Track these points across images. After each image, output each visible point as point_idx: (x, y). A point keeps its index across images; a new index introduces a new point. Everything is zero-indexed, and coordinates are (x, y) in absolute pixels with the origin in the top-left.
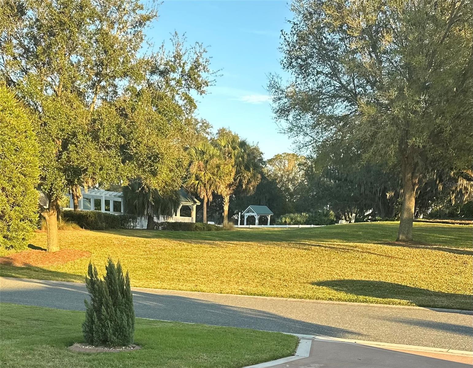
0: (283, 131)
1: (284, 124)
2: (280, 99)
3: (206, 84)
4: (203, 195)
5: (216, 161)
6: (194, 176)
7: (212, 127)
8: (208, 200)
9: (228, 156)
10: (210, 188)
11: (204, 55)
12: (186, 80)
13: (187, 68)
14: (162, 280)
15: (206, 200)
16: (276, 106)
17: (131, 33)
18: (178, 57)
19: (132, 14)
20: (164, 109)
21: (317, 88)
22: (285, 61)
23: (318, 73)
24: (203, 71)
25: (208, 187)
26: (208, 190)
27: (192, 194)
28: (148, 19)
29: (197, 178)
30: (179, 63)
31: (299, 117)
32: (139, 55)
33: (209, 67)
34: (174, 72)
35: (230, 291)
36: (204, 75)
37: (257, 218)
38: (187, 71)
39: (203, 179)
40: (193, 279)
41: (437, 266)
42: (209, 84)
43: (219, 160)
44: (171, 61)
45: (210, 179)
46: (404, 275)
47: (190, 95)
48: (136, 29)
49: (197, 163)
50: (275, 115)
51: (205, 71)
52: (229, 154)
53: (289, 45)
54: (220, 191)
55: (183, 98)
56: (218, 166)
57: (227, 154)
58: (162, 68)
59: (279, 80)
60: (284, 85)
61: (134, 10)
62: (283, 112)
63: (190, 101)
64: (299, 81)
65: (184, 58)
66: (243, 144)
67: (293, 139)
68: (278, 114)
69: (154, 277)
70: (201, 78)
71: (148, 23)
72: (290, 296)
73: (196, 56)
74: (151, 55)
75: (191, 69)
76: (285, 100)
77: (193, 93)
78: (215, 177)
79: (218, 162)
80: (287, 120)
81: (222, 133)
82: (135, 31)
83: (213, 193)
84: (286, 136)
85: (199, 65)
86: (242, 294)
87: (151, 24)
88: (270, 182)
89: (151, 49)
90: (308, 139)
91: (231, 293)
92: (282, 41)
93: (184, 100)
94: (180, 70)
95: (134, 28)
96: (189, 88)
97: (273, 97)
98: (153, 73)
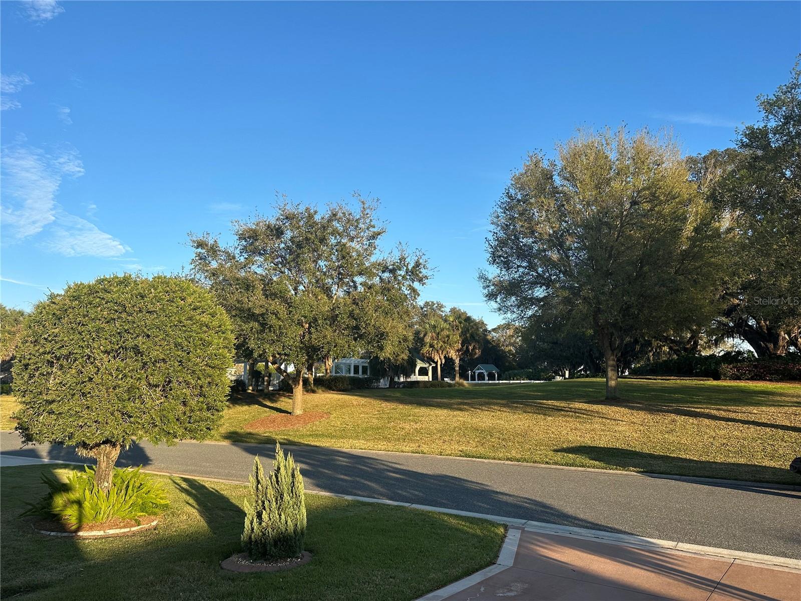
0: (493, 310)
1: (494, 305)
2: (488, 286)
3: (426, 277)
4: (437, 358)
5: (446, 333)
6: (428, 344)
7: (445, 307)
8: (441, 362)
9: (456, 328)
10: (442, 354)
11: (423, 257)
12: (410, 275)
13: (410, 267)
14: (389, 440)
15: (439, 363)
16: (486, 291)
17: (366, 244)
18: (402, 259)
19: (367, 231)
20: (392, 297)
21: (519, 277)
22: (490, 259)
23: (519, 266)
24: (423, 268)
25: (441, 353)
26: (441, 355)
27: (427, 358)
28: (379, 234)
29: (431, 346)
30: (404, 264)
31: (505, 300)
32: (373, 259)
33: (428, 266)
34: (400, 270)
35: (450, 452)
36: (424, 272)
37: (486, 374)
38: (410, 269)
39: (436, 346)
40: (418, 438)
41: (648, 424)
42: (429, 277)
43: (448, 331)
44: (397, 262)
45: (442, 346)
46: (617, 435)
47: (414, 286)
48: (371, 241)
49: (431, 334)
50: (485, 299)
51: (425, 269)
52: (457, 327)
53: (492, 247)
54: (450, 355)
55: (408, 288)
56: (448, 336)
57: (455, 327)
58: (391, 267)
59: (487, 273)
60: (490, 277)
61: (368, 229)
62: (491, 296)
63: (414, 290)
64: (503, 273)
65: (408, 260)
66: (468, 319)
67: (503, 316)
68: (488, 298)
69: (382, 437)
70: (422, 274)
71: (379, 236)
72: (508, 459)
73: (417, 258)
74: (382, 259)
75: (413, 267)
76: (493, 287)
77: (416, 285)
78: (446, 345)
79: (448, 333)
80: (496, 302)
81: (453, 311)
82: (370, 243)
83: (445, 357)
84: (497, 314)
85: (420, 264)
86: (461, 456)
87: (382, 238)
88: (495, 346)
89: (382, 255)
90: (515, 316)
91: (450, 455)
92: (487, 245)
93: (408, 290)
94: (405, 268)
95: (369, 240)
96: (413, 281)
97: (482, 285)
98: (383, 272)
